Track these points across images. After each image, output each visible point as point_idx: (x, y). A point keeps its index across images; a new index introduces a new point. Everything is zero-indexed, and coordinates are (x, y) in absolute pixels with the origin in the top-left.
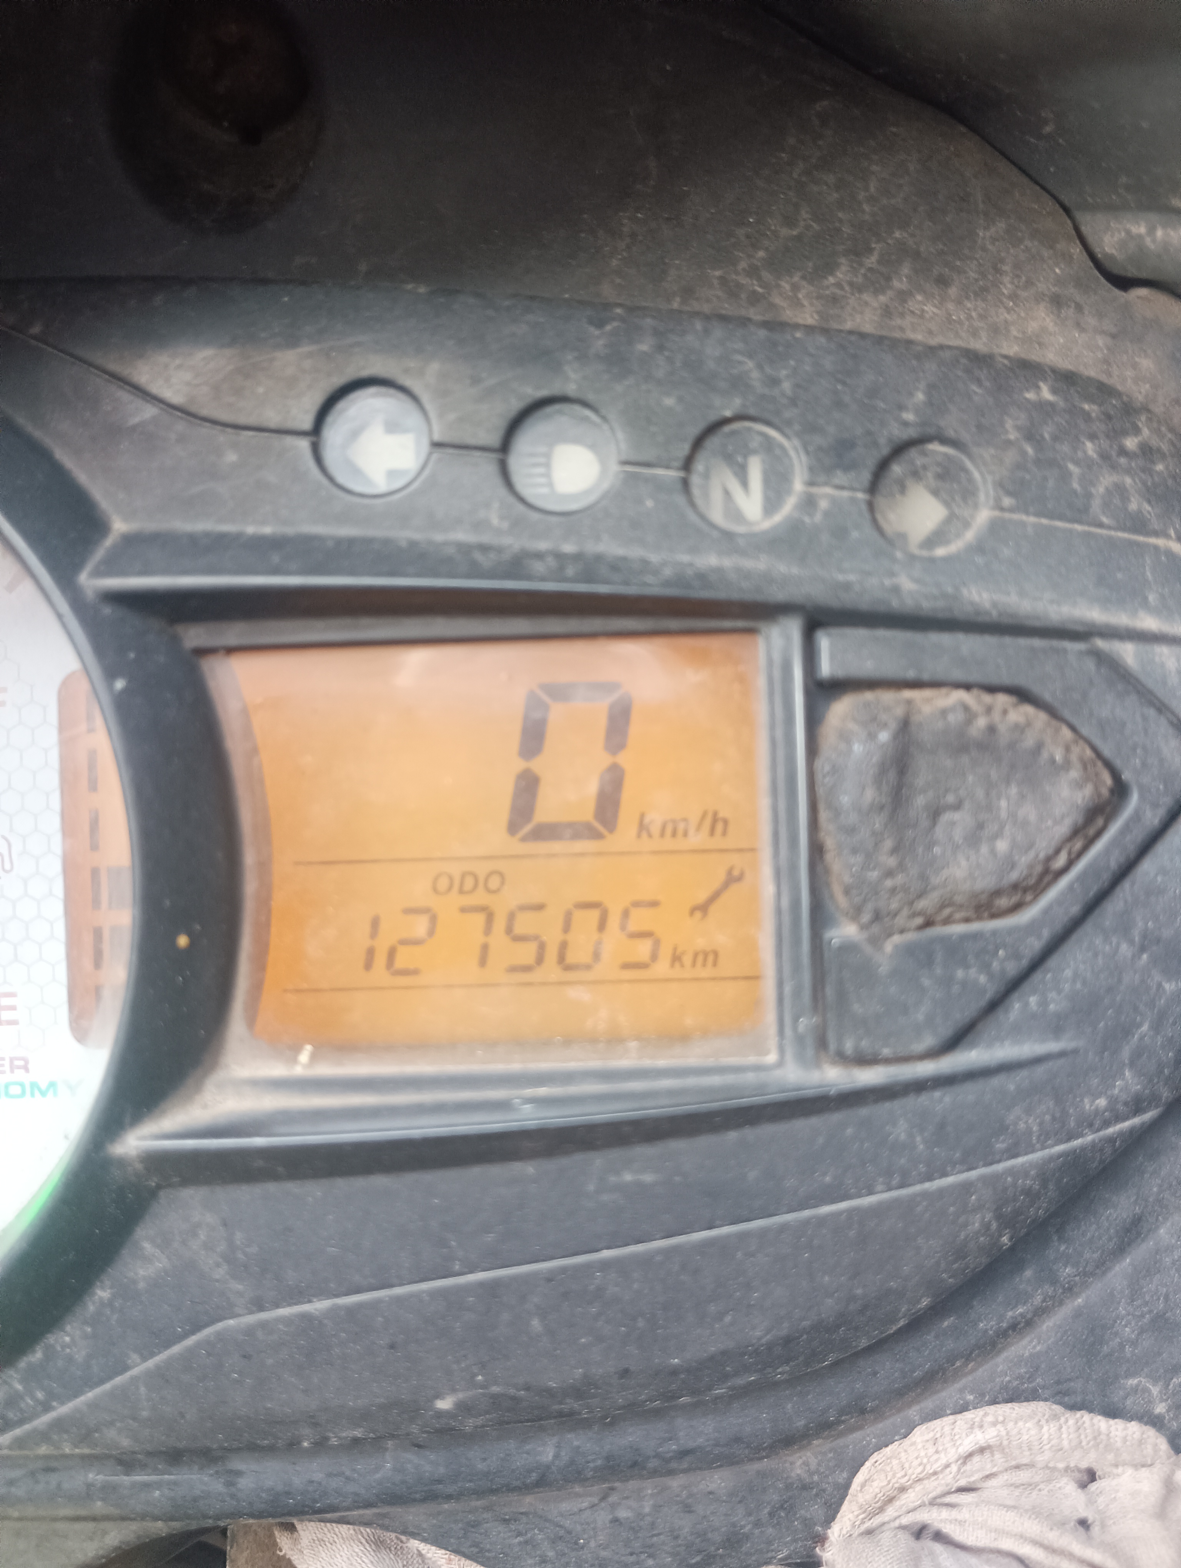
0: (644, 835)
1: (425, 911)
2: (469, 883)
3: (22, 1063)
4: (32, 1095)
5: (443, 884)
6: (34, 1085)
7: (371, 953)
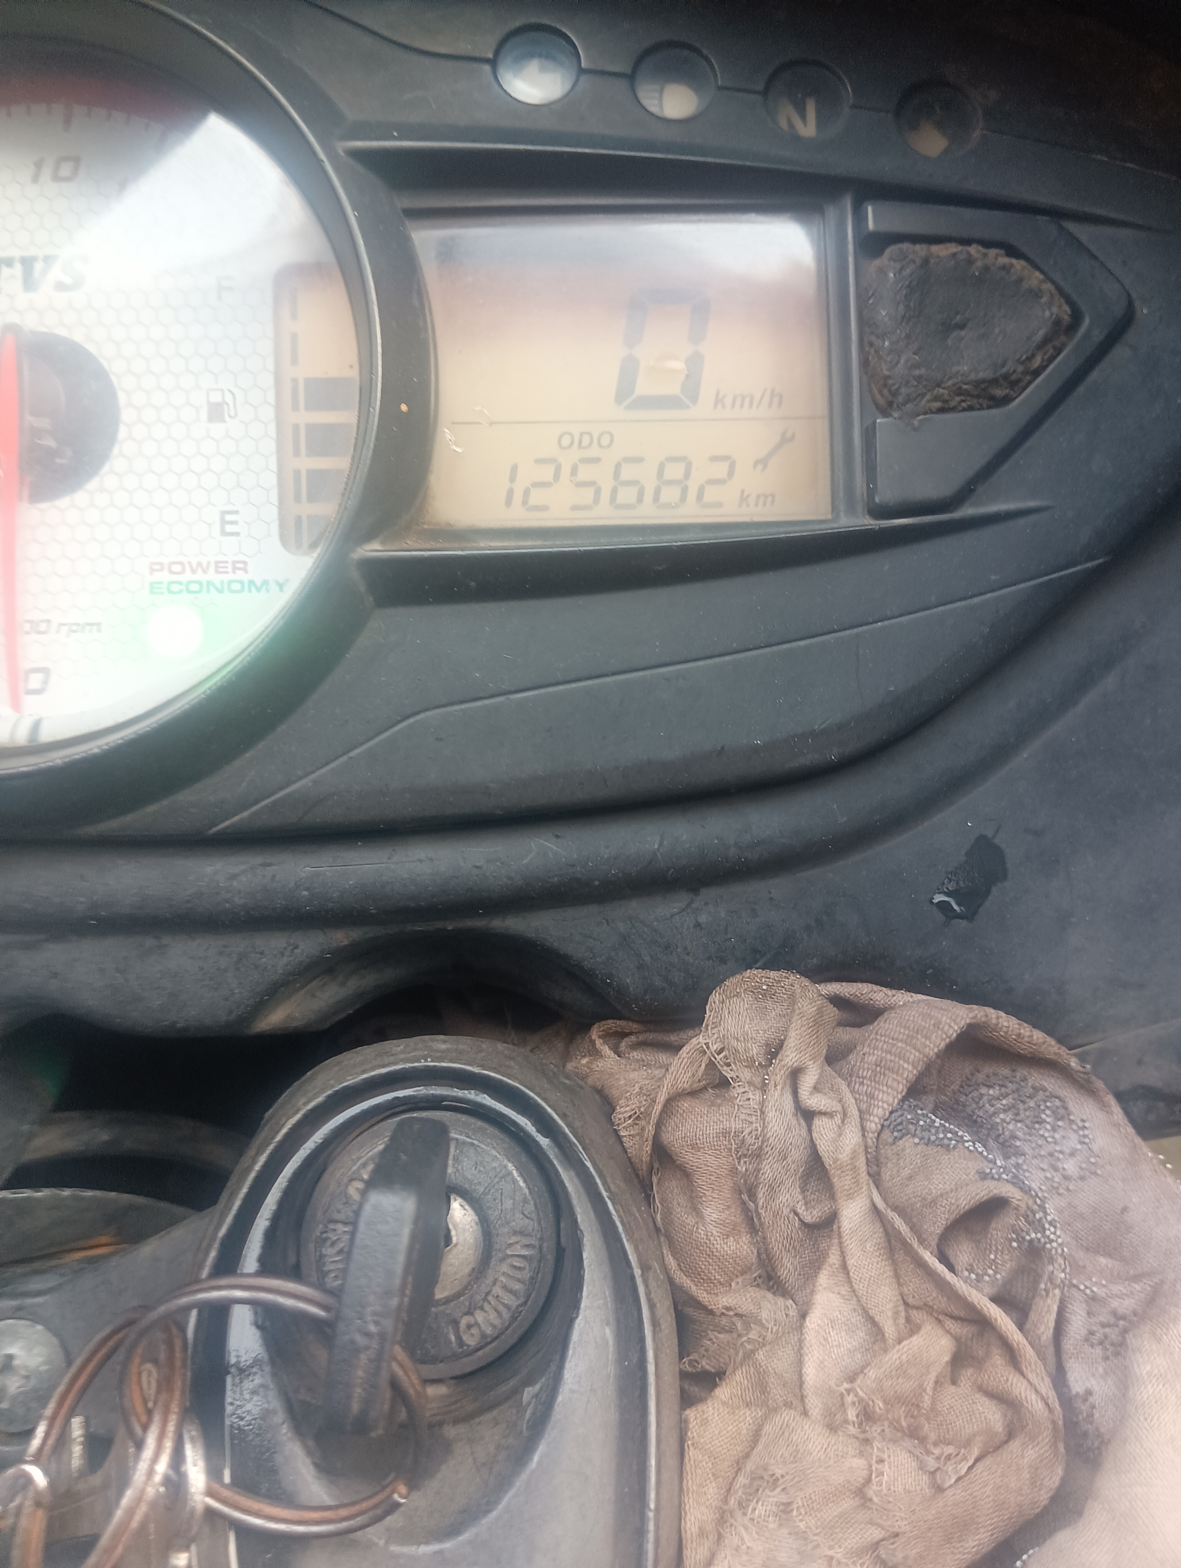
0: (720, 406)
1: (553, 460)
2: (586, 440)
3: (241, 565)
4: (250, 591)
5: (566, 441)
6: (252, 582)
7: (510, 493)
